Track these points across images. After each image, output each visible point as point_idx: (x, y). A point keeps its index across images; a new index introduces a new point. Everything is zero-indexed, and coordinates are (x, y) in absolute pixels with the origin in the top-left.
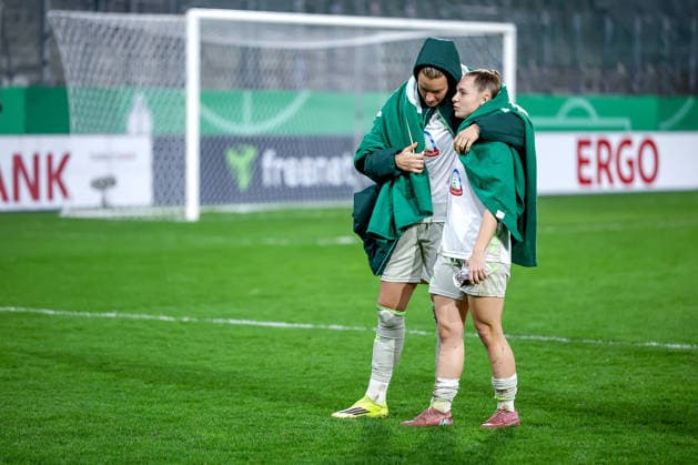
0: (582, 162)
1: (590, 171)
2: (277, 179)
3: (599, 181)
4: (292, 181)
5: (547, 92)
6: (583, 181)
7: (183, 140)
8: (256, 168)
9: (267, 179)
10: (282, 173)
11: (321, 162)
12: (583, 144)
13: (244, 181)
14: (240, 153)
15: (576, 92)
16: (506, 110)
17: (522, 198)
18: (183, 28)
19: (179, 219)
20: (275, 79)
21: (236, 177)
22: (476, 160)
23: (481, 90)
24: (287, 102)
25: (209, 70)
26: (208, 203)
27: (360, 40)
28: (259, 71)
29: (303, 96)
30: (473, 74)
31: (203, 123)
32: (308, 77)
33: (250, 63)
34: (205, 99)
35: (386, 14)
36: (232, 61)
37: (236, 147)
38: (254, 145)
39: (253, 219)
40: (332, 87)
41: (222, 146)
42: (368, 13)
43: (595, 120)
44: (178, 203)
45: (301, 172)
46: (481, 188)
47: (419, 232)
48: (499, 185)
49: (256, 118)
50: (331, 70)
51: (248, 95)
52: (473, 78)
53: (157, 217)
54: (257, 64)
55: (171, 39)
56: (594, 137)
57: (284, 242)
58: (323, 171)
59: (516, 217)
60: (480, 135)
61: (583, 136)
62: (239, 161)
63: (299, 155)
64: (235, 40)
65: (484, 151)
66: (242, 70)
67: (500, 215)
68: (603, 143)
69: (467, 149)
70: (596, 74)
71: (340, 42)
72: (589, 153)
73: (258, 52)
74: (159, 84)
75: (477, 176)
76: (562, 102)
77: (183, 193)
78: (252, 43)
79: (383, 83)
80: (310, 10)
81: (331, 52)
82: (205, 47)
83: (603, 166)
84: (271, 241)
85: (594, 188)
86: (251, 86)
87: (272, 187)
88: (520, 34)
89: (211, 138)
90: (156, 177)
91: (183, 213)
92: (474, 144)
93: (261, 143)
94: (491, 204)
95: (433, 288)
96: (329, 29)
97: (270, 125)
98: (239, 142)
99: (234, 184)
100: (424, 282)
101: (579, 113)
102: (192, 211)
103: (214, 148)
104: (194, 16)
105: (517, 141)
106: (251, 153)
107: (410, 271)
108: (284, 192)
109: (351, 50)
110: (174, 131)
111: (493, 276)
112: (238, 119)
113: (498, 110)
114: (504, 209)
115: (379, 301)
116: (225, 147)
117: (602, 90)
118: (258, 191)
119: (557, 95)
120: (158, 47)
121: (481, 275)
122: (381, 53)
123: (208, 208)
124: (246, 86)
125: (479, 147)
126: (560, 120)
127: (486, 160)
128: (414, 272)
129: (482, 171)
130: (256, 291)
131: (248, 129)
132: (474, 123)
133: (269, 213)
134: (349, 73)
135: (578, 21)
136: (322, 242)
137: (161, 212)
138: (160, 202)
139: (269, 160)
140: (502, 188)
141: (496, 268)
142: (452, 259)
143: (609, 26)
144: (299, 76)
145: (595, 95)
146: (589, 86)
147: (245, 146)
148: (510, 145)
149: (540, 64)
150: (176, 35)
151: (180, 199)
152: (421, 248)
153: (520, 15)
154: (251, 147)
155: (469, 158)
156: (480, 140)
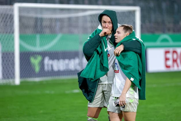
0: (167, 59)
1: (170, 63)
2: (50, 68)
3: (173, 66)
4: (56, 68)
5: (153, 32)
6: (168, 67)
7: (13, 54)
8: (42, 64)
9: (46, 68)
10: (52, 66)
11: (67, 61)
12: (167, 52)
13: (37, 69)
14: (35, 58)
15: (164, 32)
16: (134, 39)
17: (141, 73)
18: (12, 10)
19: (12, 84)
20: (48, 30)
21: (34, 68)
22: (123, 58)
23: (125, 32)
24: (53, 38)
25: (22, 27)
26: (23, 78)
27: (81, 14)
28: (42, 27)
29: (59, 36)
30: (123, 26)
31: (21, 46)
32: (61, 28)
33: (39, 23)
34: (21, 37)
35: (90, 3)
36: (32, 23)
37: (34, 56)
38: (41, 55)
39: (41, 84)
40: (70, 32)
41: (28, 55)
42: (83, 3)
43: (171, 43)
44: (12, 78)
45: (59, 65)
46: (125, 69)
47: (103, 88)
48: (131, 68)
49: (41, 45)
50: (70, 26)
51: (38, 36)
52: (123, 28)
53: (4, 84)
54: (41, 24)
55: (8, 15)
56: (171, 50)
57: (53, 92)
58: (67, 65)
59: (139, 80)
60: (124, 49)
61: (167, 49)
62: (35, 62)
63: (58, 59)
64: (33, 15)
65: (126, 55)
66: (36, 26)
67: (132, 79)
68: (175, 52)
69: (119, 54)
70: (171, 25)
71: (73, 15)
72: (169, 56)
73: (42, 19)
74: (3, 32)
75: (123, 64)
76: (158, 36)
77: (14, 74)
78: (39, 16)
79: (90, 30)
80: (61, 2)
81: (70, 19)
82: (21, 18)
83: (175, 61)
84: (48, 92)
85: (171, 69)
86: (39, 33)
87: (48, 71)
88: (142, 11)
89: (24, 53)
90: (3, 68)
91: (14, 82)
92: (122, 52)
93: (44, 54)
94: (129, 75)
95: (109, 109)
96: (69, 10)
97: (47, 47)
98: (35, 54)
99: (34, 71)
100: (105, 107)
101: (165, 40)
102: (17, 81)
103: (25, 56)
104: (17, 6)
105: (138, 51)
106: (39, 58)
107: (100, 102)
108: (52, 73)
109: (77, 18)
110: (10, 50)
111: (132, 104)
112: (34, 45)
113: (131, 39)
114: (134, 77)
115: (88, 115)
116: (30, 56)
117: (174, 31)
118: (43, 73)
119: (157, 34)
120: (3, 18)
121: (124, 103)
122: (89, 19)
123: (23, 80)
124: (37, 32)
125: (123, 53)
126: (158, 43)
127: (126, 58)
128: (101, 103)
129: (125, 63)
130: (41, 111)
131: (38, 49)
132: (122, 44)
133: (47, 81)
134: (76, 27)
135: (164, 5)
136: (67, 92)
137: (5, 81)
138: (5, 78)
139: (47, 61)
140: (133, 69)
141: (133, 101)
142: (116, 97)
143: (176, 6)
144: (57, 28)
145: (171, 33)
146: (169, 30)
147: (37, 55)
148: (136, 53)
149: (150, 22)
150: (10, 13)
151: (13, 76)
152: (103, 94)
153: (142, 4)
154: (40, 56)
155: (119, 58)
156: (124, 51)
